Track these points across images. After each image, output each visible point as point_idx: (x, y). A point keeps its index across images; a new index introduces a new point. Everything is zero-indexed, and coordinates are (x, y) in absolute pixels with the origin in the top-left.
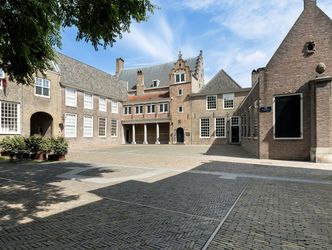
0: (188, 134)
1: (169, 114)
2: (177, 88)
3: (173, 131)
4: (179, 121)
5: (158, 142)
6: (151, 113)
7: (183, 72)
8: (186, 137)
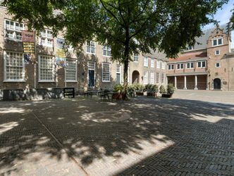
0: (225, 83)
1: (206, 69)
2: (215, 50)
3: (210, 80)
4: (217, 74)
5: (196, 88)
6: (190, 68)
7: (220, 38)
8: (222, 85)
